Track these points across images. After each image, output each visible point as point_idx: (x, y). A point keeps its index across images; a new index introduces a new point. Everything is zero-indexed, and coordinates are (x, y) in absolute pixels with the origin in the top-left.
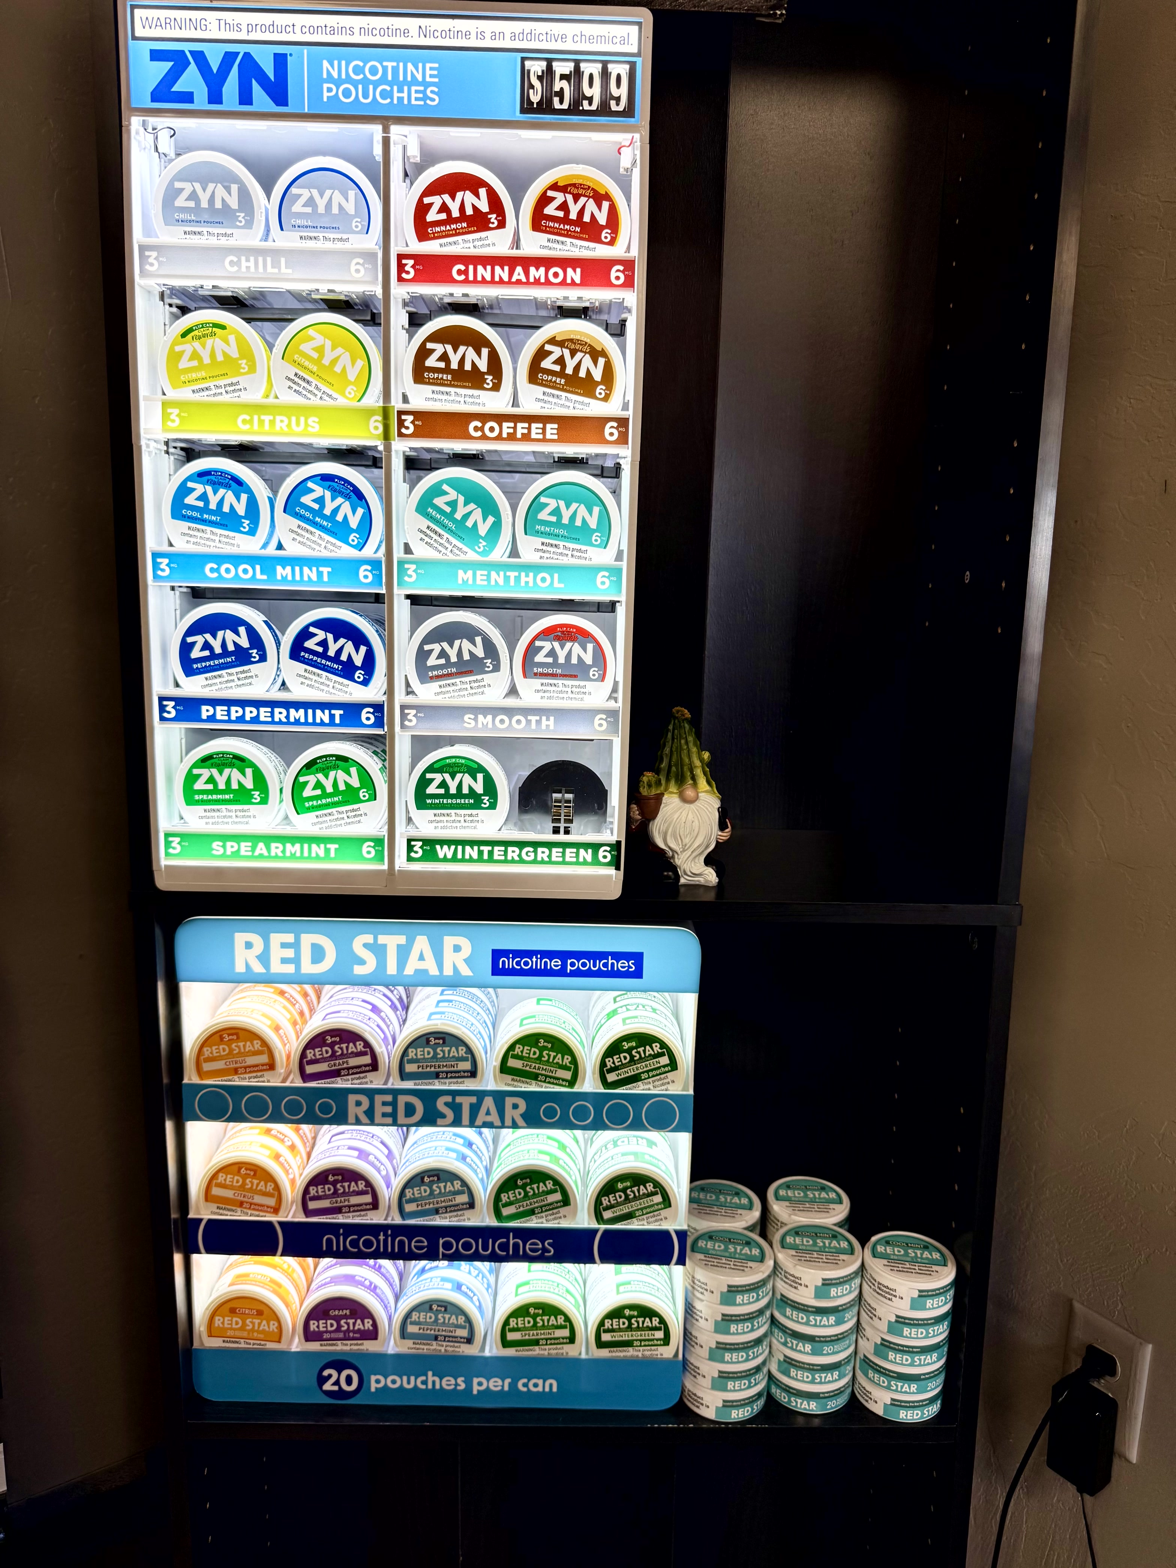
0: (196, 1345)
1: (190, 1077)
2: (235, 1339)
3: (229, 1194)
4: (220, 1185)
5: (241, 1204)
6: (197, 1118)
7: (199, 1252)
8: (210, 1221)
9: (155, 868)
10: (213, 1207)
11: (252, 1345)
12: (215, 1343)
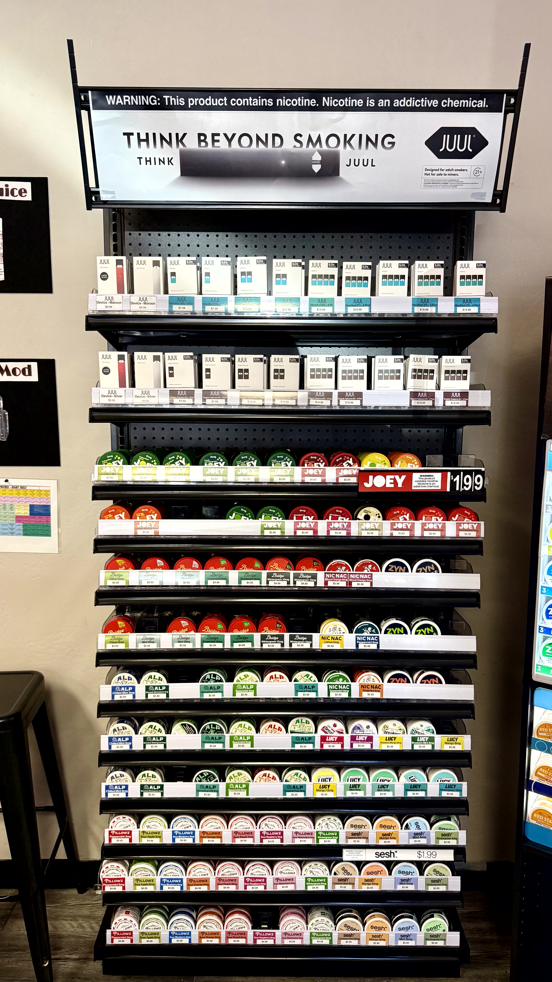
0: (527, 820)
1: (535, 736)
2: (541, 823)
3: (543, 776)
4: (540, 772)
5: (547, 780)
6: (535, 749)
7: (531, 791)
8: (536, 782)
9: (533, 673)
10: (538, 778)
11: (545, 826)
12: (534, 822)
